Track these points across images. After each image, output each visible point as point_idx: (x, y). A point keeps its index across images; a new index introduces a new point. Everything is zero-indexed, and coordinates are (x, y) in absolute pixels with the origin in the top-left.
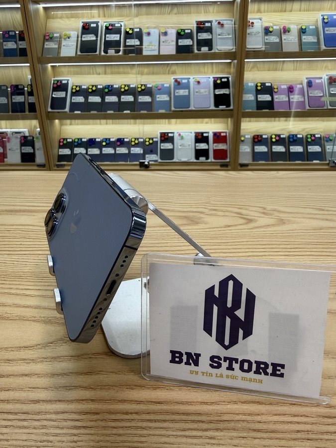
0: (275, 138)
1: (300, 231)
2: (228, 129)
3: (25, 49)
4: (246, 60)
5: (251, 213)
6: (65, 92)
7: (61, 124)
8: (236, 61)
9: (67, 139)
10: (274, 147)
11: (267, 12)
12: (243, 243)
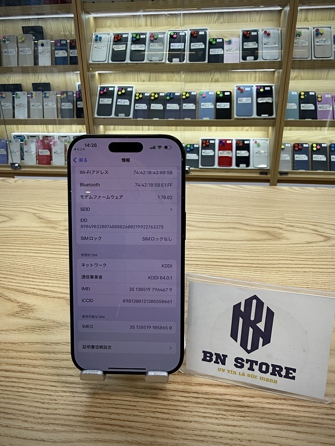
0: (316, 147)
2: (268, 138)
3: (76, 57)
5: (327, 230)
6: (111, 99)
7: (105, 130)
10: (314, 156)
11: (315, 21)
12: (327, 260)
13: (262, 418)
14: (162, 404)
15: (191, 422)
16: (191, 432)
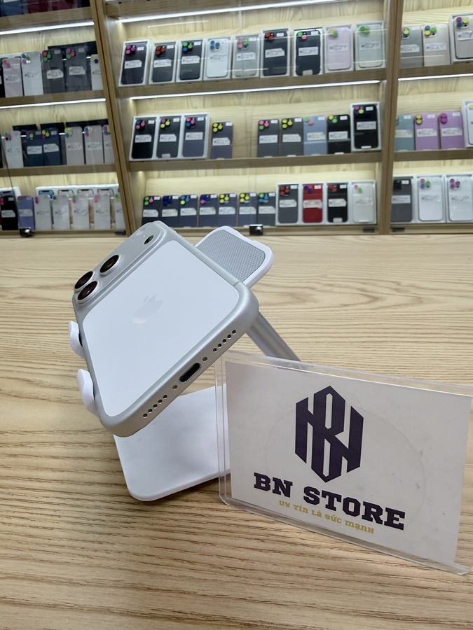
1: (441, 313)
2: (375, 179)
4: (399, 80)
5: (379, 290)
7: (147, 178)
8: (385, 81)
9: (153, 197)
11: (433, 8)
12: (359, 326)
13: (153, 524)
14: (26, 508)
15: (53, 529)
16: (47, 541)
